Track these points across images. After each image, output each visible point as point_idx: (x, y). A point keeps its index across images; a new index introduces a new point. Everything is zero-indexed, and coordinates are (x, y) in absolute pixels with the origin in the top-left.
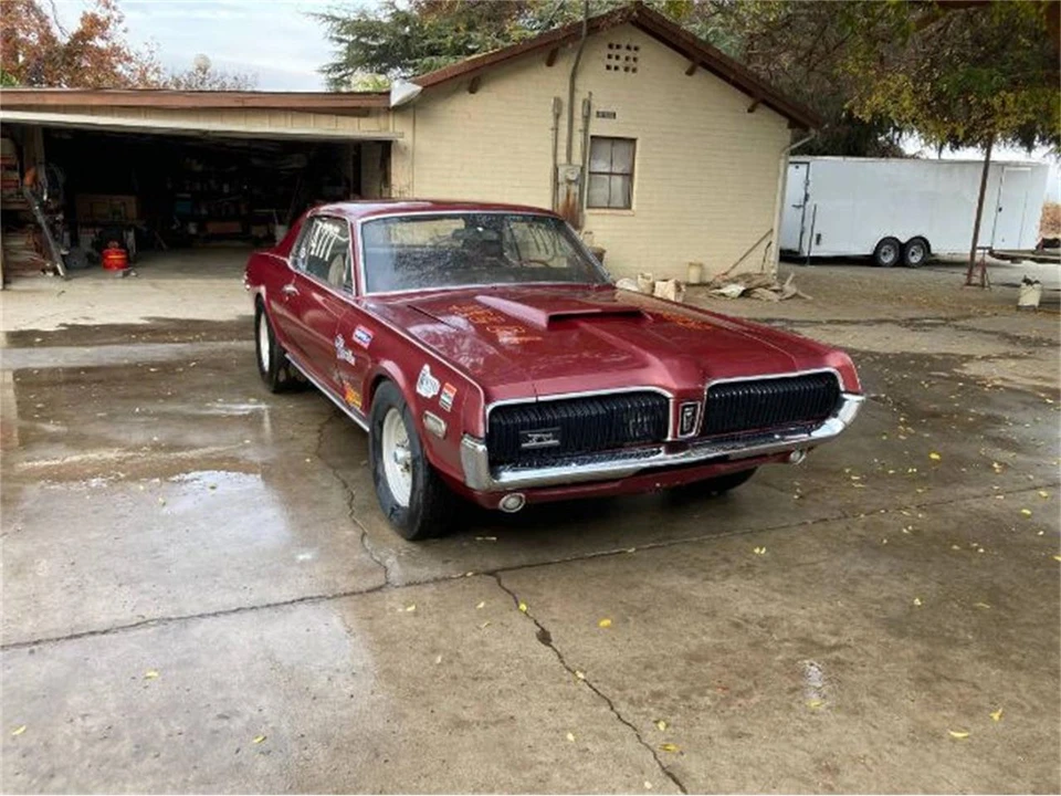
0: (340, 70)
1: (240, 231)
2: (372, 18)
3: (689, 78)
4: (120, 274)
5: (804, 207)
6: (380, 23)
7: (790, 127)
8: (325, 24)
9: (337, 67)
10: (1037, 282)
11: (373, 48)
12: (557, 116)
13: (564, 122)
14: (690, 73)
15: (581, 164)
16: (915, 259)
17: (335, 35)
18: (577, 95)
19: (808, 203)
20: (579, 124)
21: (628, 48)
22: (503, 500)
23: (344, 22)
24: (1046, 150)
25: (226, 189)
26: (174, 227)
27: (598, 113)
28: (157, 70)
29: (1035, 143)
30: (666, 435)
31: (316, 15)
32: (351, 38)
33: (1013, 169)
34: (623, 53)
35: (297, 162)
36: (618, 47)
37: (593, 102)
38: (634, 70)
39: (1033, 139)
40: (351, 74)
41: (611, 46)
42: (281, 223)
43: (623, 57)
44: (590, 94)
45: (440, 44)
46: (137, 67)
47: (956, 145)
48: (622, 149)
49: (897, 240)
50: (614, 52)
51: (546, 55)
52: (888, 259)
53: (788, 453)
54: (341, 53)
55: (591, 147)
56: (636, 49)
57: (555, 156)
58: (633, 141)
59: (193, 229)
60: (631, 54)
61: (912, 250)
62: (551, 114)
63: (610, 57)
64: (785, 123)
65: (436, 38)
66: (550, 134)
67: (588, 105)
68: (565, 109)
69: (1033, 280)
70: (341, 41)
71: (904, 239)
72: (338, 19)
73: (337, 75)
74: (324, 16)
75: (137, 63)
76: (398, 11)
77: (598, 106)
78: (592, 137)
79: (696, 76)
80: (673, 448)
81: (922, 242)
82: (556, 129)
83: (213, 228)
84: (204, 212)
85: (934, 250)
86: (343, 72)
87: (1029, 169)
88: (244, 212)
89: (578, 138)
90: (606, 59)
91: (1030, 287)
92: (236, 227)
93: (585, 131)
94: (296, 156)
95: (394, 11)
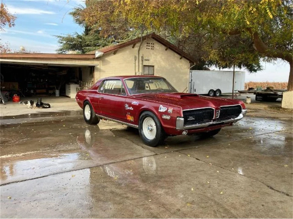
0: (62, 50)
1: (45, 92)
2: (71, 37)
3: (166, 51)
4: (20, 102)
5: (191, 82)
6: (74, 38)
7: (190, 63)
8: (58, 38)
9: (61, 50)
10: (250, 97)
11: (71, 45)
12: (135, 60)
13: (137, 62)
14: (166, 50)
15: (142, 72)
16: (218, 95)
17: (61, 41)
18: (140, 55)
19: (192, 82)
20: (141, 62)
21: (151, 44)
22: (183, 132)
23: (64, 38)
24: (244, 68)
25: (42, 80)
26: (26, 91)
27: (145, 59)
28: (9, 50)
29: (242, 67)
30: (213, 117)
31: (55, 36)
32: (65, 42)
33: (237, 73)
34: (150, 45)
35: (64, 73)
36: (149, 44)
37: (144, 57)
38: (153, 49)
39: (241, 66)
40: (65, 51)
41: (147, 43)
42: (57, 89)
43: (150, 46)
44: (143, 55)
45: (91, 44)
46: (3, 49)
47: (223, 68)
48: (151, 68)
49: (213, 90)
50: (148, 45)
51: (132, 45)
52: (212, 95)
53: (232, 123)
54: (61, 46)
55: (144, 68)
56: (153, 44)
57: (135, 70)
58: (153, 66)
59: (32, 92)
60: (153, 45)
61: (217, 93)
62: (134, 60)
63: (147, 46)
64: (188, 62)
65: (89, 42)
66: (134, 65)
67: (142, 57)
68: (137, 58)
69: (249, 97)
70: (62, 43)
71: (215, 90)
72: (61, 37)
73: (61, 52)
74: (57, 36)
75: (3, 48)
76: (79, 35)
77: (145, 58)
78: (144, 65)
79: (168, 51)
80: (214, 120)
81: (219, 91)
82: (135, 63)
83: (38, 91)
84: (35, 87)
85: (222, 92)
86: (63, 51)
87: (241, 73)
88: (47, 87)
89: (141, 65)
90: (146, 47)
91: (248, 99)
92: (44, 91)
93: (142, 64)
94: (63, 71)
95: (77, 35)
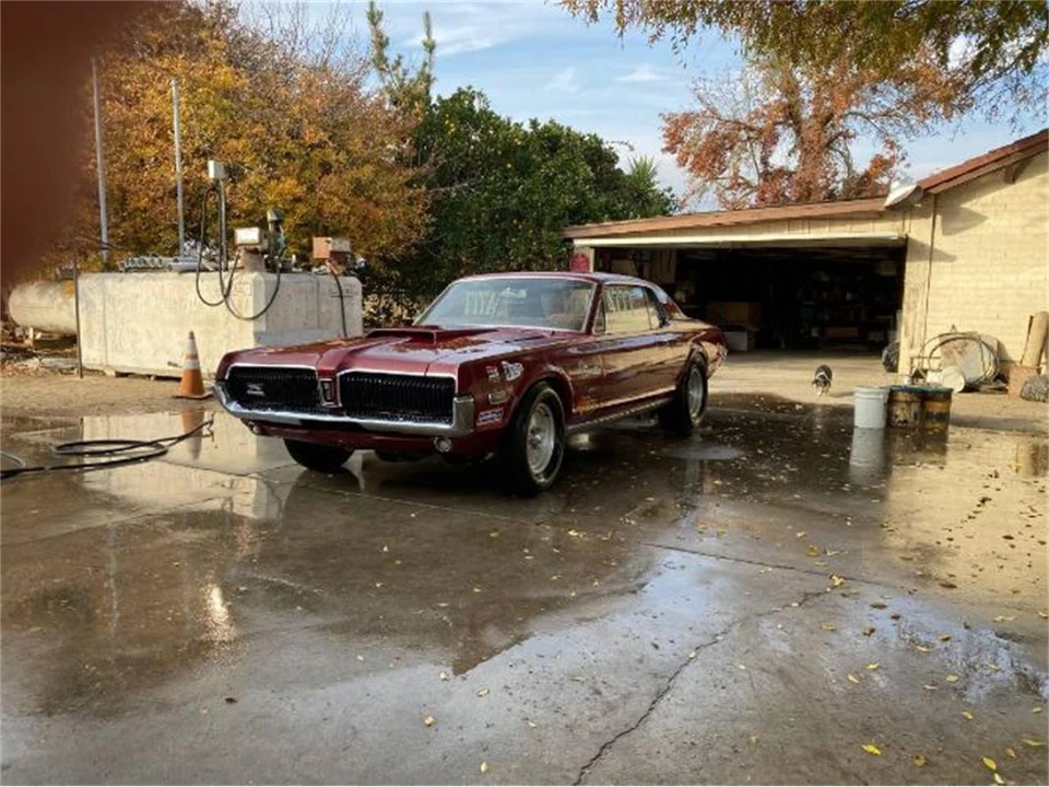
1: (856, 334)
25: (849, 297)
83: (833, 332)
84: (828, 318)
88: (863, 318)
92: (853, 332)
